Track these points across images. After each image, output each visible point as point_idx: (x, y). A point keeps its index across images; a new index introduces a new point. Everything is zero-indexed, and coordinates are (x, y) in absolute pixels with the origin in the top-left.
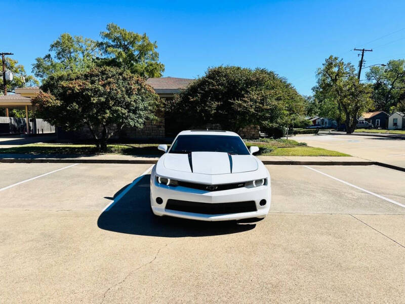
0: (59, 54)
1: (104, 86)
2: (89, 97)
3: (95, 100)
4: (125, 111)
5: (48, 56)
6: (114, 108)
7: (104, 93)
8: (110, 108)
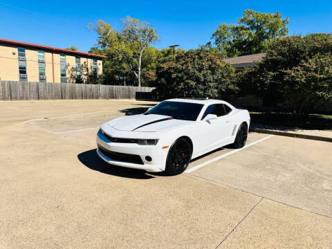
0: (217, 40)
1: (182, 65)
2: (171, 73)
3: (174, 76)
4: (193, 83)
5: (209, 43)
6: (187, 81)
7: (182, 70)
8: (183, 81)
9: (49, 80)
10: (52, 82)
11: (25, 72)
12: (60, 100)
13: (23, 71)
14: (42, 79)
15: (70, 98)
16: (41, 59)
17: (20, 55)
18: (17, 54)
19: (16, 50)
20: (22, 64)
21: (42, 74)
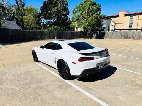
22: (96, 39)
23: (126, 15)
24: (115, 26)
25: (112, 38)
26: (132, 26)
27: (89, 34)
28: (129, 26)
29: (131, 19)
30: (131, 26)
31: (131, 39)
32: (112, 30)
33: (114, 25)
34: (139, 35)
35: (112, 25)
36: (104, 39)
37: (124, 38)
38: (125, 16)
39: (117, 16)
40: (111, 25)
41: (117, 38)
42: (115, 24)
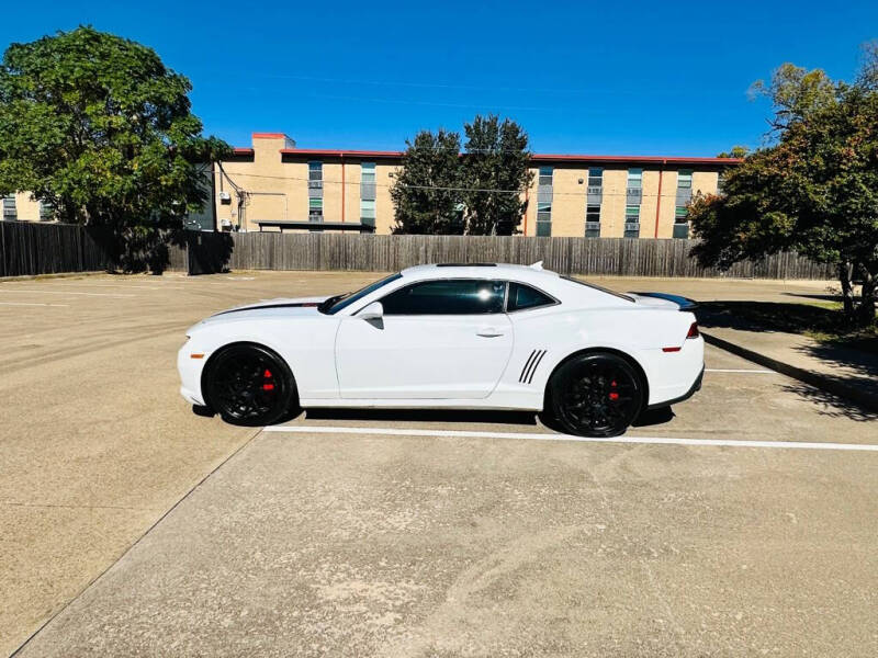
9: (646, 233)
10: (653, 237)
11: (596, 218)
12: (615, 277)
13: (593, 214)
14: (632, 232)
15: (639, 274)
16: (635, 186)
17: (591, 183)
18: (586, 182)
19: (584, 174)
20: (594, 201)
21: (632, 220)
22: (192, 273)
23: (288, 157)
24: (240, 204)
25: (271, 267)
26: (320, 213)
27: (138, 245)
28: (311, 212)
29: (312, 176)
30: (316, 212)
31: (361, 269)
32: (228, 224)
33: (235, 201)
34: (392, 251)
35: (226, 202)
36: (227, 271)
37: (332, 268)
38: (283, 161)
39: (248, 157)
40: (218, 202)
41: (298, 268)
42: (241, 195)
